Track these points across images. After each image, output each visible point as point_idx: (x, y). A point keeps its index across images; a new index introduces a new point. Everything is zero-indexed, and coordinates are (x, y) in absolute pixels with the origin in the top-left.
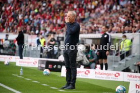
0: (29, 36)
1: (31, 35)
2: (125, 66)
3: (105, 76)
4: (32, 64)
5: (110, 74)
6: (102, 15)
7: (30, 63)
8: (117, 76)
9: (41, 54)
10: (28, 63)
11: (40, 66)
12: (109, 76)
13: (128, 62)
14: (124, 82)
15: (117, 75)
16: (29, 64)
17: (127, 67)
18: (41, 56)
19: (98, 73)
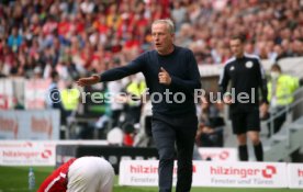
0: (27, 83)
1: (32, 80)
2: (290, 147)
3: (237, 177)
4: (39, 157)
5: (250, 172)
6: (219, 15)
7: (33, 154)
8: (270, 176)
9: (63, 128)
10: (28, 155)
11: (60, 161)
12: (249, 177)
13: (296, 134)
14: (288, 189)
15: (269, 172)
16: (32, 158)
17: (295, 148)
18: (62, 136)
19: (219, 171)
